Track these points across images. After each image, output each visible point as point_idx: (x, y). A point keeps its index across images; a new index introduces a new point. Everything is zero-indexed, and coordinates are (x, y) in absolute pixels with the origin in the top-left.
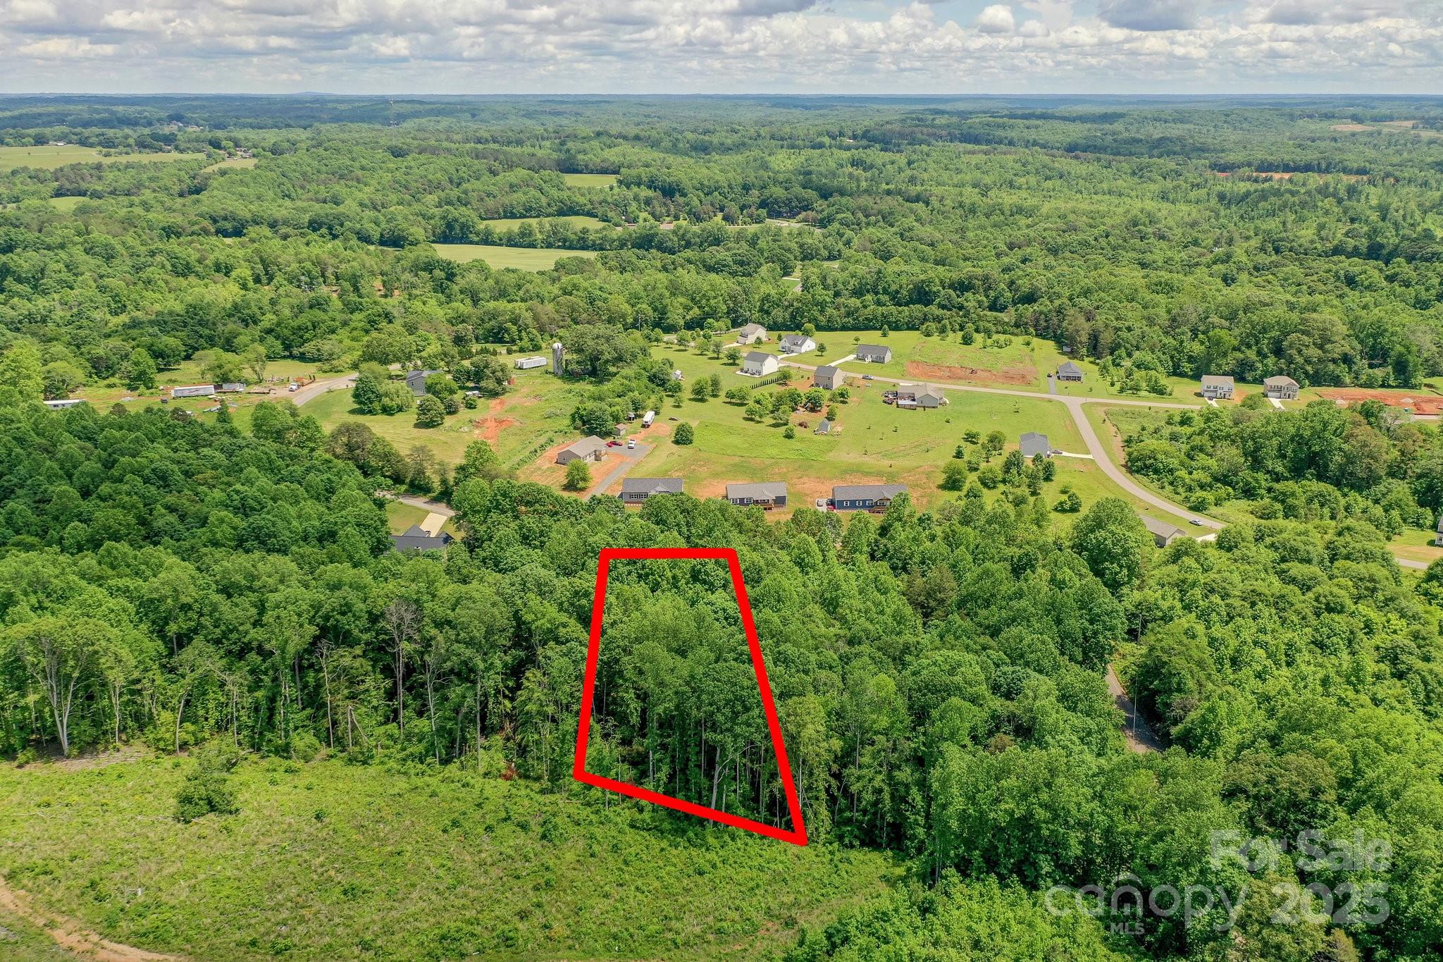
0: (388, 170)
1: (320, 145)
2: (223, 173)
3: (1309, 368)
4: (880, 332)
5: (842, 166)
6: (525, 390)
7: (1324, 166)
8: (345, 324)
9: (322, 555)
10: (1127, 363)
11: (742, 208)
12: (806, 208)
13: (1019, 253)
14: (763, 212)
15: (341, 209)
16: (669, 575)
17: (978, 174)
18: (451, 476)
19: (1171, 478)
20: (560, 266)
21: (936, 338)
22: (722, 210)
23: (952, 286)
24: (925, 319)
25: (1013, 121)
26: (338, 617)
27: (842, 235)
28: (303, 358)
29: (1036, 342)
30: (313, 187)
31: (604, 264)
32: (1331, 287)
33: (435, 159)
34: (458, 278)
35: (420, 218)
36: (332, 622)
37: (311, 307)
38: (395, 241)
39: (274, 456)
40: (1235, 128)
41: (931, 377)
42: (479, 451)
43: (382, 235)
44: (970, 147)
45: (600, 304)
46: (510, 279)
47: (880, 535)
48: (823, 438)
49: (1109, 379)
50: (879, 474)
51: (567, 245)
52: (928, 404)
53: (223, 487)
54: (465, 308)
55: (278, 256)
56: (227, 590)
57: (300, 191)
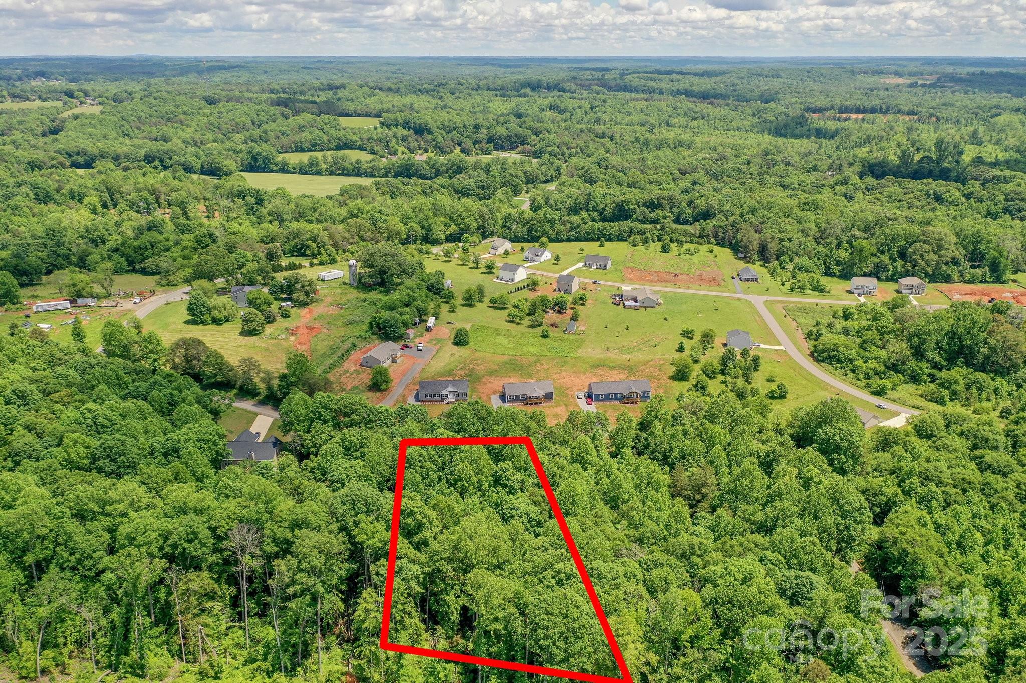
0: (204, 115)
1: (150, 94)
2: (76, 117)
3: (929, 270)
4: (598, 243)
5: (543, 110)
6: (328, 300)
7: (884, 109)
8: (177, 243)
9: (167, 473)
10: (790, 266)
11: (475, 143)
12: (522, 143)
13: (690, 177)
14: (491, 146)
15: (169, 146)
16: (475, 480)
17: (643, 116)
18: (275, 383)
19: (851, 366)
20: (343, 192)
21: (640, 247)
22: (460, 144)
23: (645, 205)
24: (631, 233)
25: (660, 76)
26: (186, 545)
27: (552, 163)
28: (144, 272)
29: (717, 249)
30: (147, 127)
31: (378, 189)
32: (924, 203)
33: (240, 106)
34: (266, 203)
35: (231, 153)
36: (180, 550)
37: (149, 229)
38: (213, 171)
39: (121, 373)
40: (815, 81)
41: (644, 280)
42: (299, 362)
43: (202, 166)
44: (633, 95)
45: (381, 224)
46: (307, 203)
47: (640, 430)
48: (572, 337)
49: (779, 279)
50: (621, 367)
51: (345, 173)
52: (648, 305)
53: (77, 404)
54: (274, 228)
55: (121, 186)
56: (81, 516)
57: (136, 131)
